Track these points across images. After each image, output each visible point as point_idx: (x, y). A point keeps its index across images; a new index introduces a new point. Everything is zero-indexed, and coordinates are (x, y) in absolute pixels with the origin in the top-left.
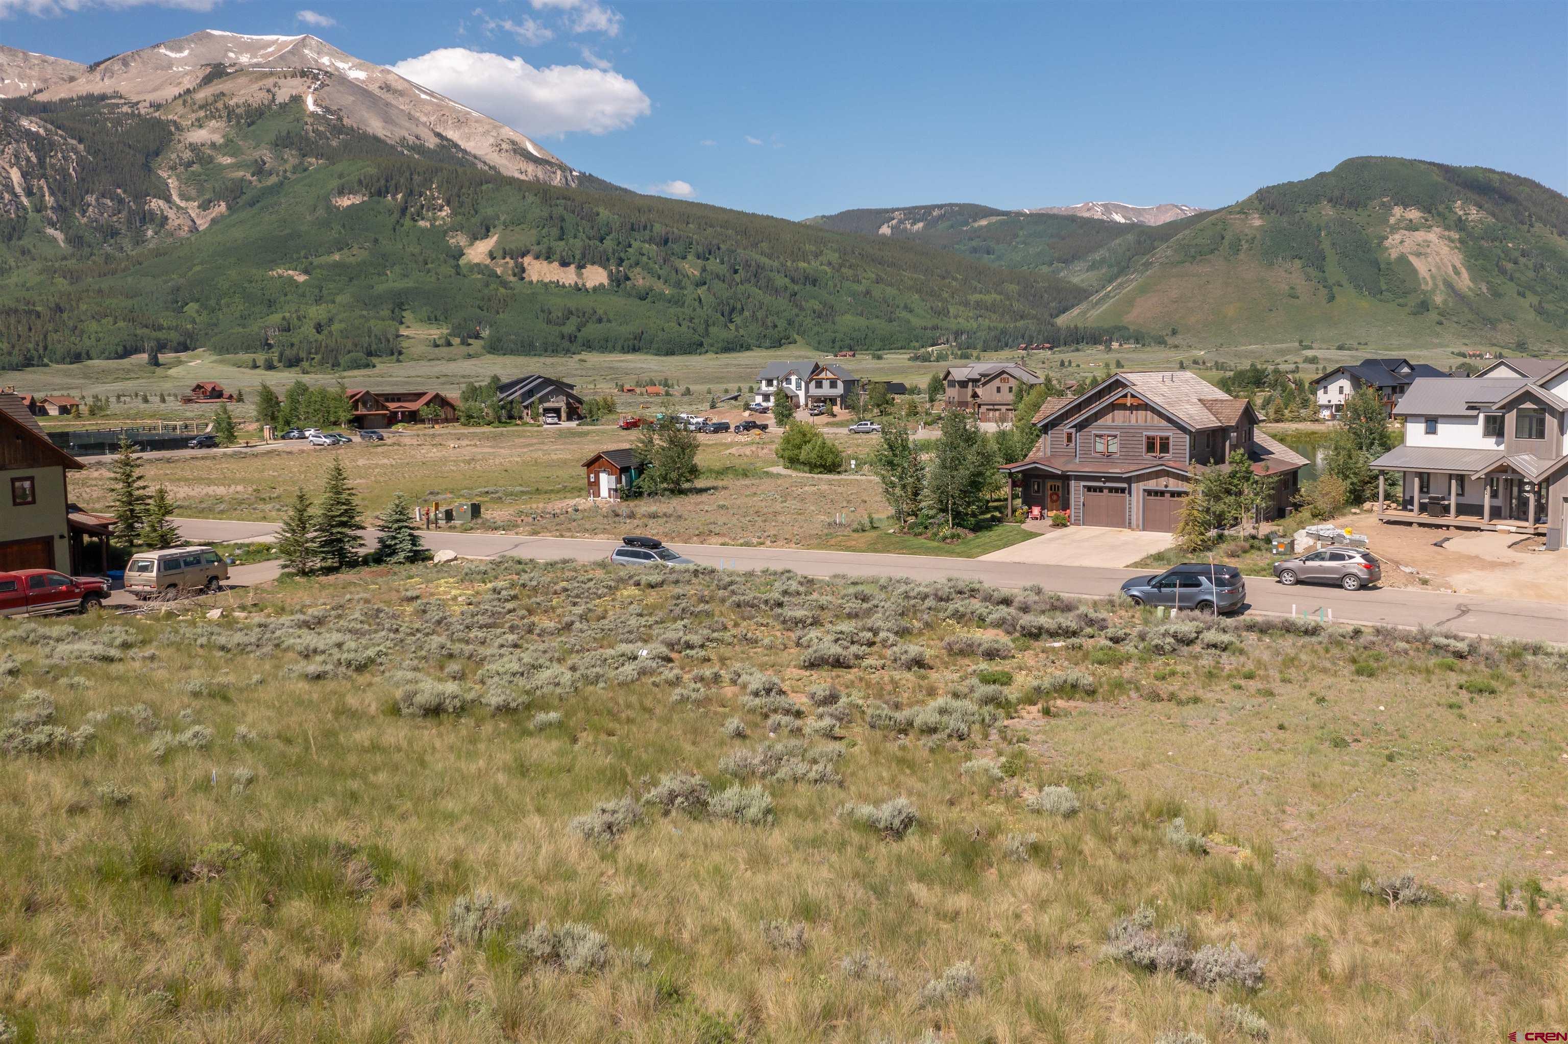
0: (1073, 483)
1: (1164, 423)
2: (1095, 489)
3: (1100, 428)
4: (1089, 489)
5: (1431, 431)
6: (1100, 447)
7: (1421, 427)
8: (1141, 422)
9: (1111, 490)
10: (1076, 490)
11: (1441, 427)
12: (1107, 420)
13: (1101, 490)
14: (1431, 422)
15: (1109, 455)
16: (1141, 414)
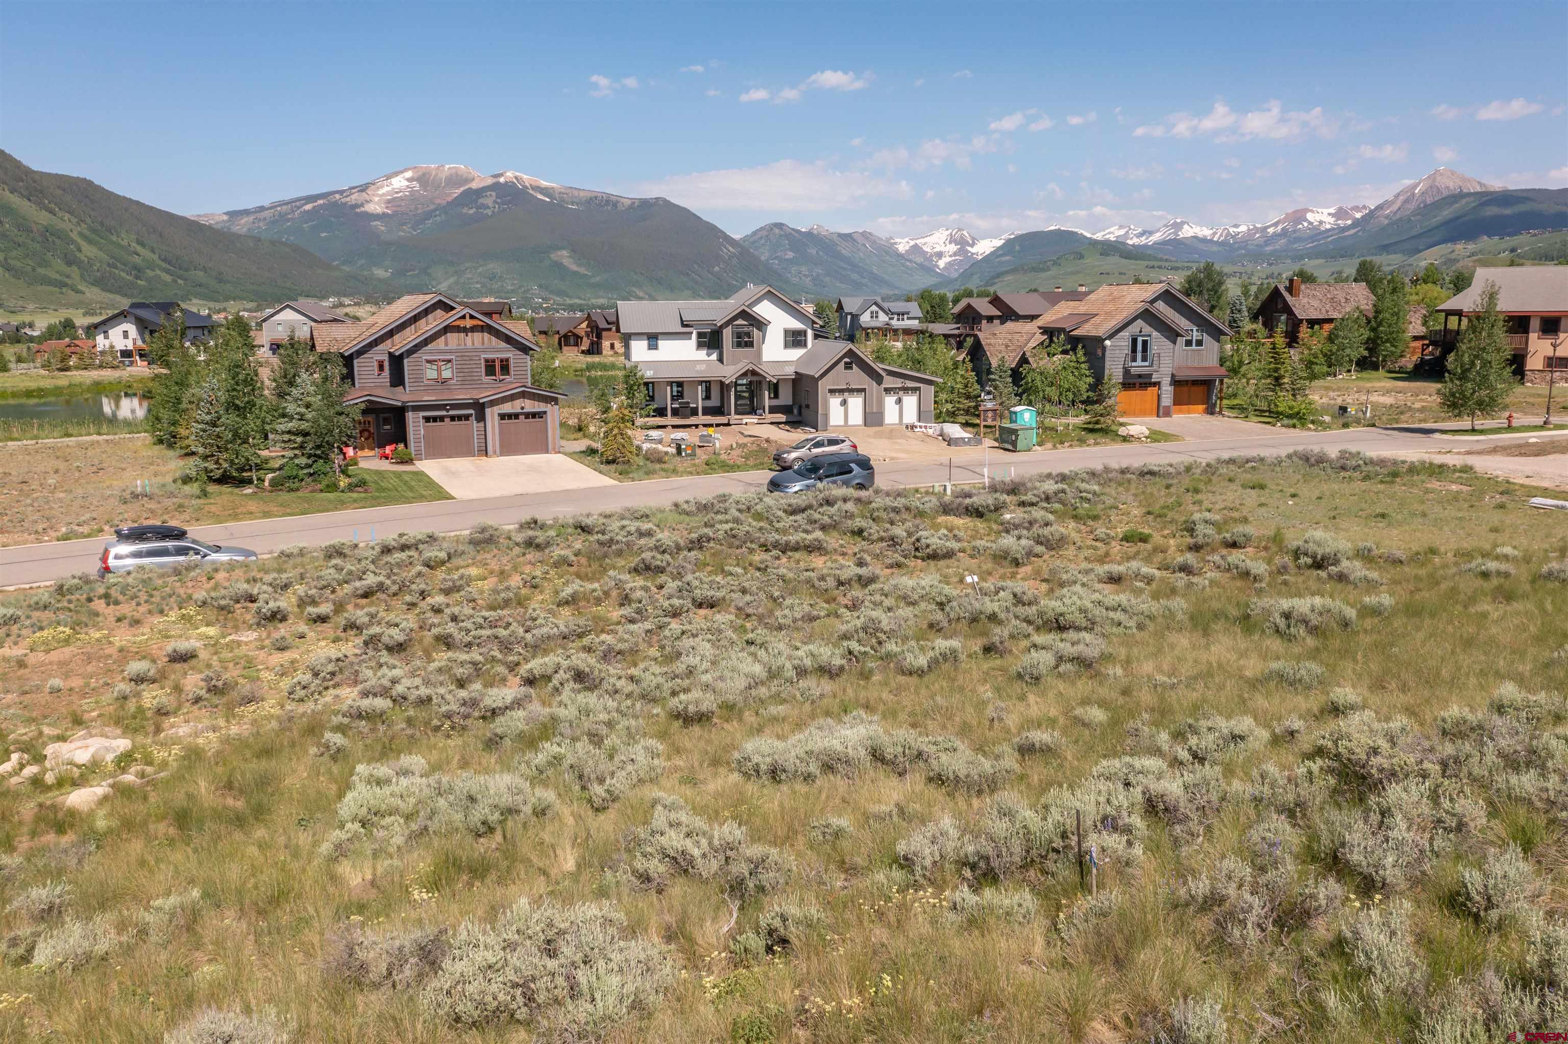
0: (410, 416)
1: (503, 345)
2: (435, 419)
3: (431, 353)
4: (427, 419)
5: (653, 347)
6: (431, 373)
7: (644, 343)
8: (477, 344)
9: (453, 418)
10: (414, 423)
11: (661, 343)
12: (440, 343)
13: (442, 419)
14: (653, 339)
15: (444, 381)
16: (477, 336)
